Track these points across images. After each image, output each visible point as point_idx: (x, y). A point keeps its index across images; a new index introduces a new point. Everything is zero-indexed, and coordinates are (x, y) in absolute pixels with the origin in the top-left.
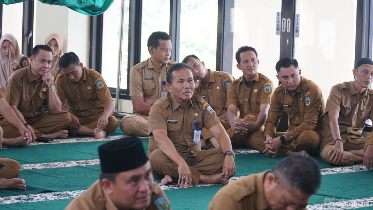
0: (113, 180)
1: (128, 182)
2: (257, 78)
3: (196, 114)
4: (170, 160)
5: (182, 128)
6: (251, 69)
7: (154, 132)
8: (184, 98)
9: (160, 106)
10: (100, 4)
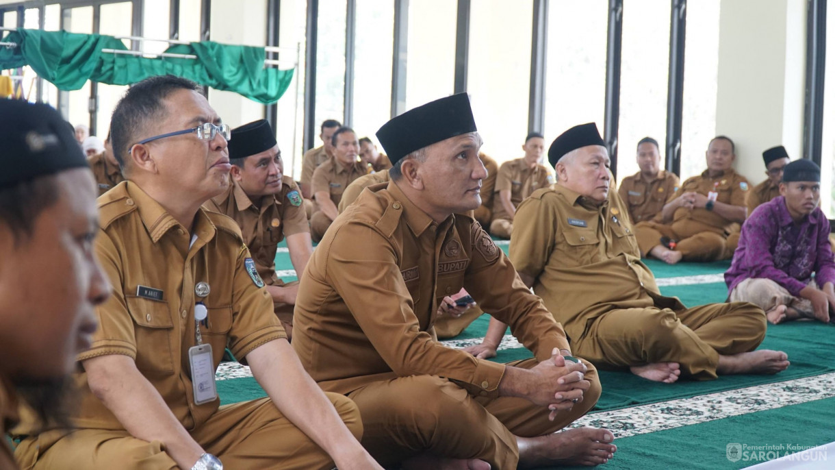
0: (241, 165)
1: (257, 165)
7: (317, 195)
8: (348, 160)
9: (324, 169)
10: (272, 92)
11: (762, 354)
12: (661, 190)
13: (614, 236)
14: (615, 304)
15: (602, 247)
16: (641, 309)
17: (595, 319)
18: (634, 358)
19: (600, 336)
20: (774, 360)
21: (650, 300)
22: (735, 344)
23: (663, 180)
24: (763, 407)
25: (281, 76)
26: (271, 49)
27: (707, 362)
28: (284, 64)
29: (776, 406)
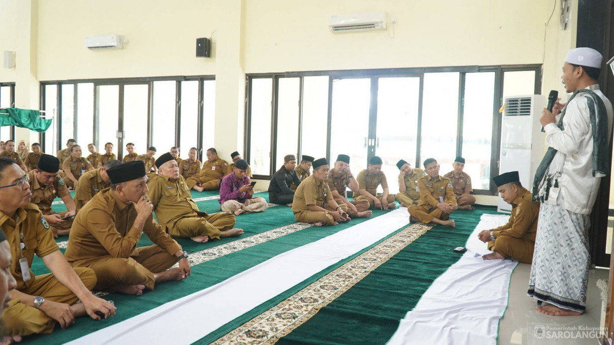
2: (111, 154)
3: (83, 164)
4: (71, 181)
5: (77, 169)
6: (109, 150)
9: (68, 160)
10: (43, 128)
11: (234, 230)
12: (195, 166)
13: (182, 191)
14: (184, 216)
15: (178, 196)
16: (193, 218)
17: (177, 222)
18: (192, 235)
19: (179, 228)
20: (239, 232)
21: (196, 214)
22: (225, 227)
23: (196, 162)
24: (236, 250)
25: (46, 122)
26: (42, 111)
27: (216, 235)
28: (48, 117)
29: (240, 249)
